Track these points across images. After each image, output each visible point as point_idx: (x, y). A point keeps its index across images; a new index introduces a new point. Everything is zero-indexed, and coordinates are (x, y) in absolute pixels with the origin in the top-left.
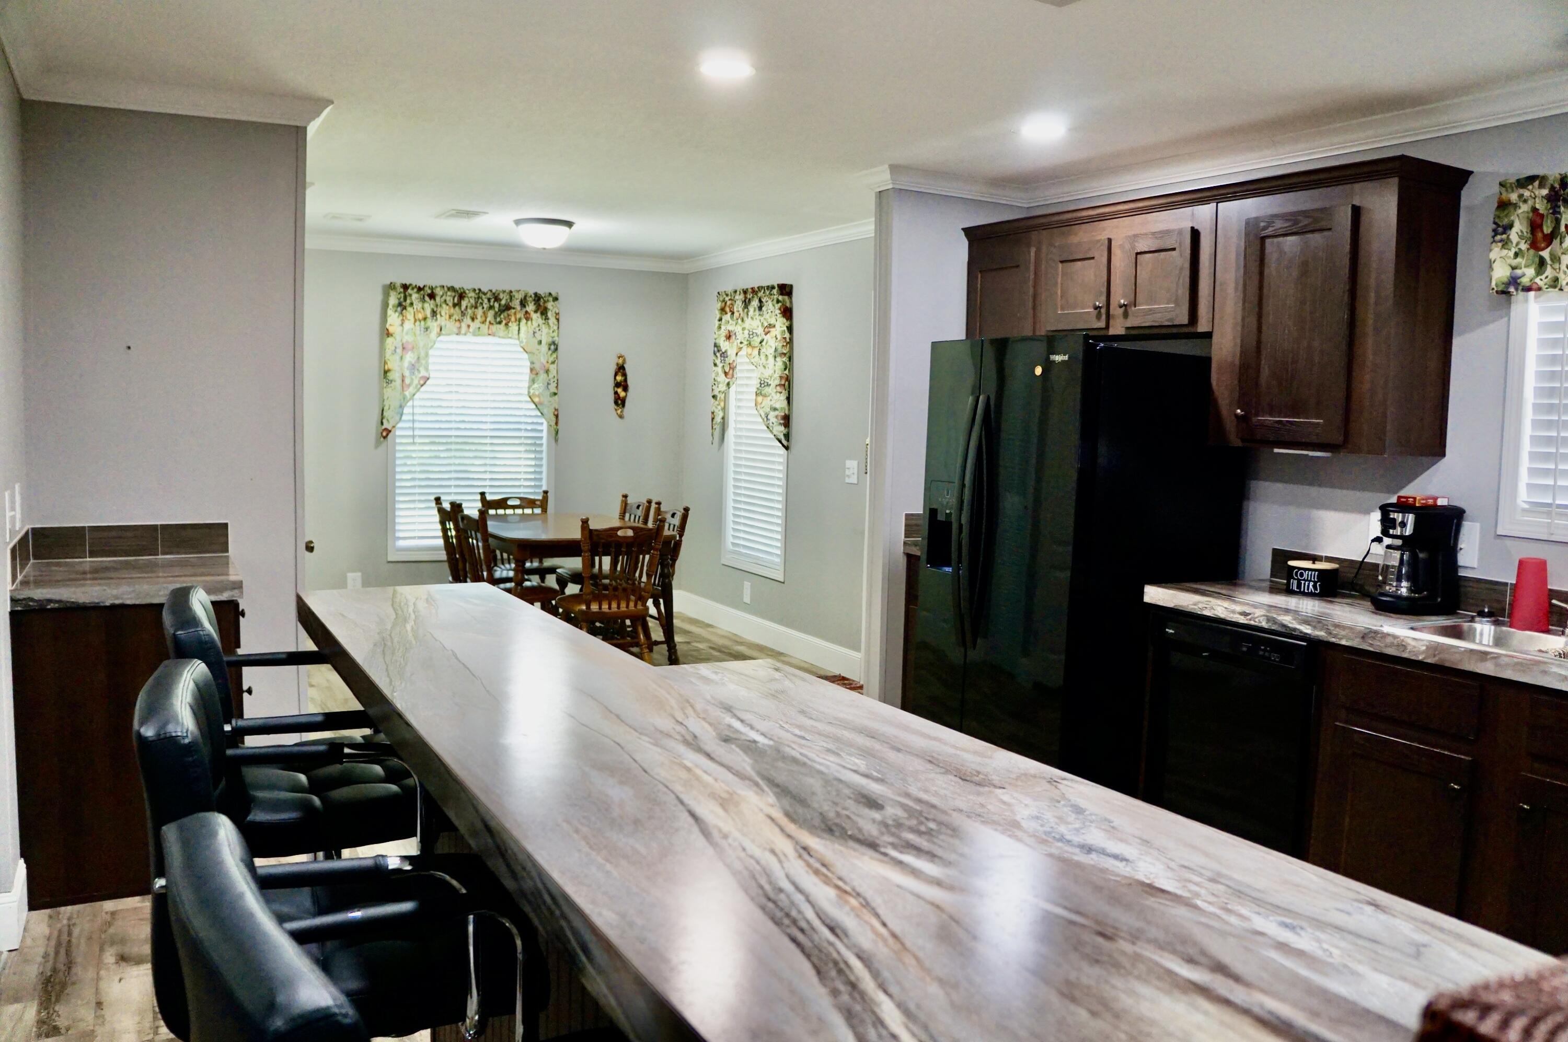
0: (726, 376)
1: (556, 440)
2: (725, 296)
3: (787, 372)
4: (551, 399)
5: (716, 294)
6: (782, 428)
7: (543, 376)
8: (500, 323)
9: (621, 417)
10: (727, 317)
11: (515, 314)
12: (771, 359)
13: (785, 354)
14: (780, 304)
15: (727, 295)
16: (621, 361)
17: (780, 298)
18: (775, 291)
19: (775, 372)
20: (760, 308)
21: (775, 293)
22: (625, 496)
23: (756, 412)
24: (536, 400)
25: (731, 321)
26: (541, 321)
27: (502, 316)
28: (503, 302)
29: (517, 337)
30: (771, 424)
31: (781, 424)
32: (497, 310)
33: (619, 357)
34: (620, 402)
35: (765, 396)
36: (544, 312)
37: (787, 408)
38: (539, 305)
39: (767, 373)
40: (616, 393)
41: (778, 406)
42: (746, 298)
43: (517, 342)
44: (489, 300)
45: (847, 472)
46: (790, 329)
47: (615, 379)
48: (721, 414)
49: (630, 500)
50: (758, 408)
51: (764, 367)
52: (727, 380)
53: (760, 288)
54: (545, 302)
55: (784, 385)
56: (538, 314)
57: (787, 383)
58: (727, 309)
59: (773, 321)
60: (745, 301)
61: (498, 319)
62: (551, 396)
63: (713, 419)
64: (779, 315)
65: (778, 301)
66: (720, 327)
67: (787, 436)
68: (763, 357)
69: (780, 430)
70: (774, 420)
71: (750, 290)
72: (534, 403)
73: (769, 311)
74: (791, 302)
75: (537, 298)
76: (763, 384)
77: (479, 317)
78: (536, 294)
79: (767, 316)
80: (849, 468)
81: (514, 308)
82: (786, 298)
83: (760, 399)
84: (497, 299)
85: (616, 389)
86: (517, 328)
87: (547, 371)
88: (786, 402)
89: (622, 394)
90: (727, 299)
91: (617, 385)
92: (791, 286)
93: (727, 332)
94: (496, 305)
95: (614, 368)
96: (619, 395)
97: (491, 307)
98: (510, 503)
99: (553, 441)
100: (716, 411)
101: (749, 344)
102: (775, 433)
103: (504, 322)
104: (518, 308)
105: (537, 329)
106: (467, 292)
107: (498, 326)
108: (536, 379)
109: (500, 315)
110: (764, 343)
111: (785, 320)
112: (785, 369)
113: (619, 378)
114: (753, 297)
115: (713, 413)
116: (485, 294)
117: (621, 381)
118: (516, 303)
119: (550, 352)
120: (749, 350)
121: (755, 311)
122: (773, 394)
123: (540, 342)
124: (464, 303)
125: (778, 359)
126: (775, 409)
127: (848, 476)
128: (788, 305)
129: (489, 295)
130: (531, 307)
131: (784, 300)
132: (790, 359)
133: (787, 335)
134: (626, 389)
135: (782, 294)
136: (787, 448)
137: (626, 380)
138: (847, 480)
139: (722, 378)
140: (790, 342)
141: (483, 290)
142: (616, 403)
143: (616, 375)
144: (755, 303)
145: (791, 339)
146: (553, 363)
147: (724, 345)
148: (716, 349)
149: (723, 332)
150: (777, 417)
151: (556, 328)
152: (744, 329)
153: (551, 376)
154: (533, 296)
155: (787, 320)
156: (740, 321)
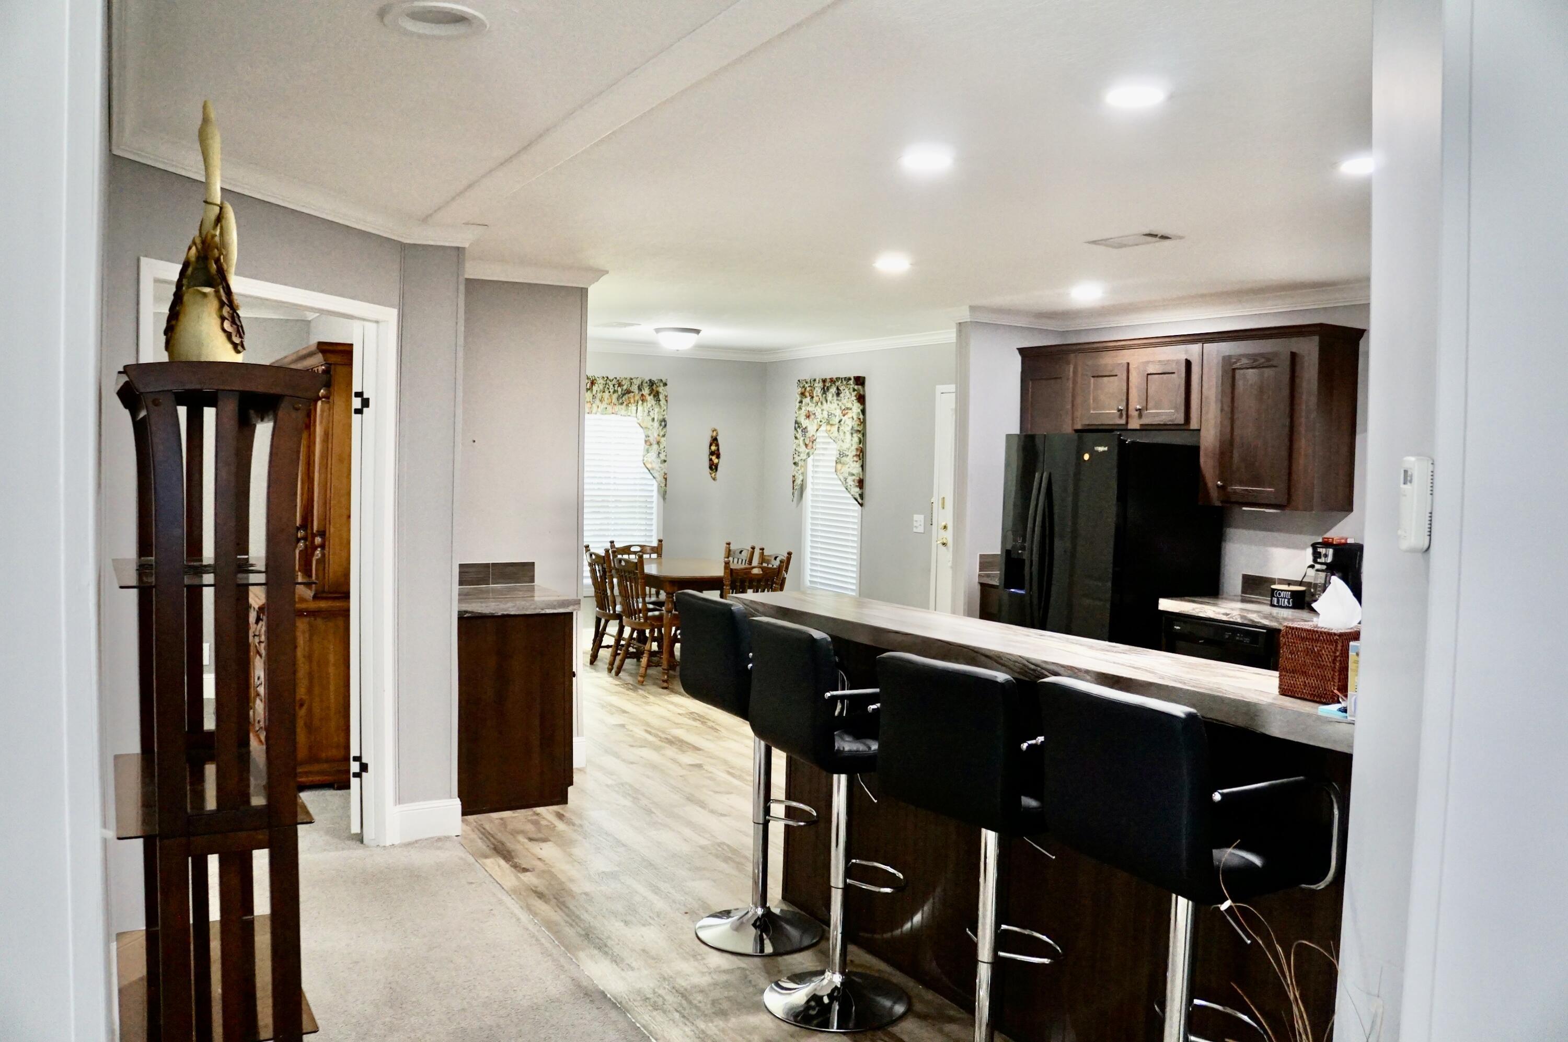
0: (806, 447)
1: (664, 499)
2: (804, 383)
3: (861, 445)
4: (662, 465)
5: (797, 381)
6: (858, 489)
7: (655, 447)
8: (622, 404)
9: (714, 479)
10: (808, 400)
11: (634, 397)
12: (848, 435)
13: (859, 431)
14: (856, 392)
15: (807, 383)
16: (715, 434)
17: (856, 387)
18: (851, 382)
19: (852, 445)
20: (838, 394)
21: (852, 383)
22: (729, 544)
23: (836, 477)
24: (649, 466)
25: (810, 404)
26: (653, 402)
27: (624, 399)
28: (625, 387)
29: (635, 415)
30: (849, 487)
31: (857, 486)
32: (620, 393)
33: (713, 431)
34: (714, 467)
35: (844, 464)
36: (656, 395)
37: (861, 473)
38: (653, 389)
39: (846, 445)
40: (711, 460)
41: (855, 472)
42: (824, 386)
43: (635, 419)
44: (614, 385)
45: (915, 524)
46: (863, 411)
47: (710, 448)
48: (801, 478)
49: (732, 547)
50: (838, 473)
51: (843, 441)
52: (807, 451)
53: (838, 379)
54: (657, 387)
55: (859, 456)
56: (652, 396)
57: (861, 454)
58: (807, 394)
59: (849, 405)
60: (824, 388)
61: (621, 401)
62: (661, 463)
63: (794, 482)
64: (855, 401)
65: (854, 390)
66: (800, 408)
67: (861, 496)
68: (841, 433)
69: (856, 491)
70: (852, 483)
71: (828, 380)
72: (648, 469)
73: (847, 397)
74: (864, 391)
75: (651, 383)
76: (842, 455)
77: (606, 399)
78: (650, 381)
79: (845, 401)
80: (916, 521)
81: (633, 392)
82: (860, 387)
83: (839, 466)
84: (620, 385)
85: (711, 457)
86: (635, 408)
87: (658, 443)
88: (860, 469)
89: (716, 461)
90: (807, 385)
91: (712, 453)
92: (864, 378)
93: (807, 412)
94: (620, 389)
95: (708, 440)
96: (713, 462)
97: (615, 391)
98: (633, 549)
99: (662, 500)
100: (797, 475)
101: (828, 423)
102: (853, 493)
103: (625, 403)
104: (636, 391)
105: (651, 409)
106: (598, 379)
107: (620, 407)
108: (650, 449)
109: (622, 397)
110: (842, 423)
111: (859, 405)
112: (860, 443)
113: (713, 448)
114: (831, 385)
115: (794, 476)
116: (611, 381)
117: (715, 451)
118: (635, 388)
119: (661, 427)
120: (829, 427)
121: (833, 396)
122: (851, 463)
123: (653, 419)
124: (595, 388)
125: (855, 435)
126: (853, 475)
127: (916, 527)
128: (862, 393)
129: (615, 381)
130: (646, 391)
131: (859, 389)
132: (864, 435)
133: (861, 417)
134: (718, 457)
135: (857, 384)
136: (861, 505)
137: (718, 450)
138: (915, 530)
139: (802, 448)
140: (863, 422)
141: (609, 378)
142: (711, 468)
143: (711, 445)
144: (833, 390)
145: (864, 419)
146: (664, 436)
147: (805, 423)
148: (797, 425)
149: (803, 412)
150: (854, 481)
151: (665, 408)
152: (822, 410)
153: (662, 447)
154: (648, 382)
155: (861, 404)
156: (819, 404)
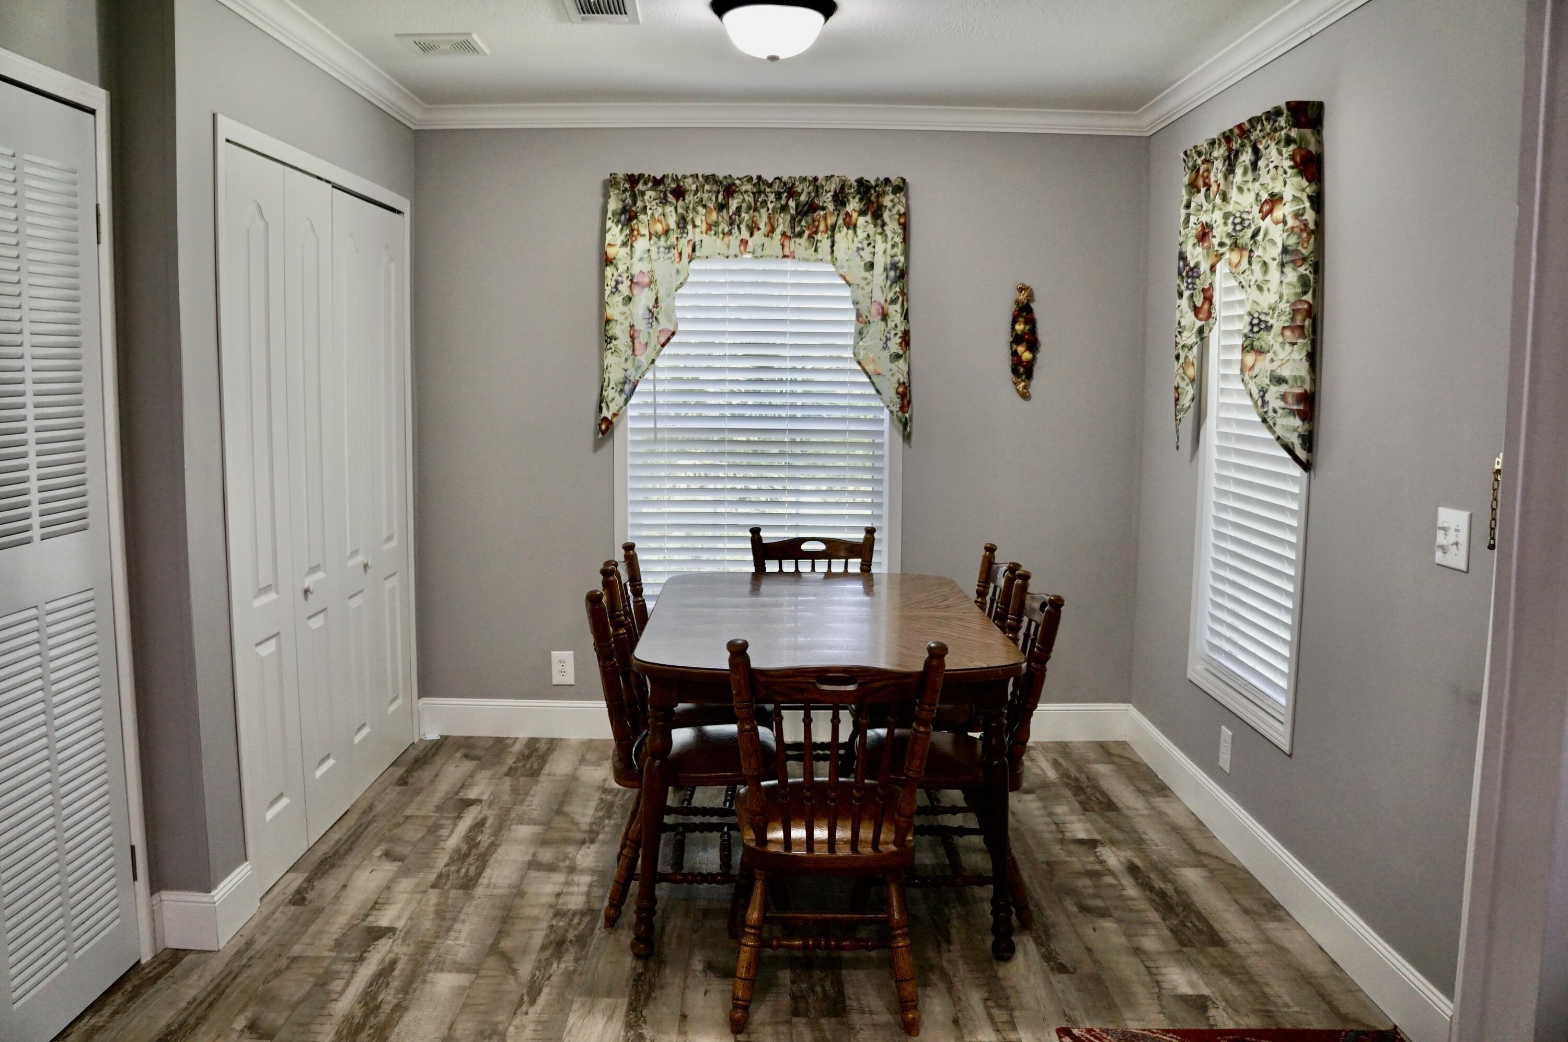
0: (1196, 315)
1: (907, 437)
2: (1196, 157)
3: (1308, 297)
4: (893, 366)
5: (1182, 156)
6: (1297, 422)
7: (877, 328)
8: (800, 235)
9: (1025, 396)
10: (1200, 198)
11: (825, 218)
12: (1274, 266)
13: (1304, 259)
14: (1292, 147)
15: (1199, 154)
16: (1022, 297)
17: (1294, 133)
18: (1282, 121)
19: (1281, 297)
20: (1254, 165)
21: (1283, 124)
22: (991, 549)
23: (1242, 387)
24: (869, 368)
25: (1205, 205)
26: (871, 229)
27: (803, 223)
28: (803, 198)
29: (829, 257)
30: (1271, 414)
31: (1292, 412)
32: (793, 212)
33: (1021, 290)
34: (1022, 370)
35: (1260, 352)
36: (876, 213)
37: (1308, 378)
38: (869, 202)
39: (1267, 299)
40: (1015, 354)
41: (1286, 373)
42: (1230, 150)
43: (832, 269)
44: (778, 196)
45: (1441, 538)
46: (1317, 202)
47: (1013, 328)
48: (1190, 391)
50: (1247, 377)
51: (1260, 288)
52: (1199, 324)
53: (1254, 121)
54: (879, 196)
55: (1302, 328)
56: (869, 218)
57: (1307, 323)
58: (1200, 182)
59: (1278, 188)
60: (1229, 156)
61: (797, 229)
62: (891, 362)
63: (1177, 400)
64: (1290, 171)
65: (1289, 141)
66: (1187, 221)
67: (1309, 440)
68: (1257, 267)
69: (1291, 427)
70: (1277, 404)
71: (1236, 131)
72: (867, 373)
73: (1271, 166)
74: (1320, 143)
75: (863, 187)
76: (1258, 325)
77: (762, 225)
78: (860, 182)
79: (1265, 178)
80: (1443, 528)
81: (823, 208)
82: (1308, 132)
83: (1250, 358)
84: (792, 192)
85: (1014, 347)
86: (829, 242)
87: (885, 317)
88: (1305, 365)
89: (1027, 356)
90: (1199, 161)
91: (1017, 339)
92: (1320, 106)
93: (1199, 227)
94: (792, 203)
95: (1007, 310)
96: (1020, 357)
97: (784, 208)
99: (899, 439)
100: (1183, 384)
101: (1235, 246)
102: (1280, 431)
103: (807, 233)
104: (831, 207)
105: (866, 242)
106: (738, 182)
107: (798, 240)
108: (865, 331)
109: (800, 221)
110: (1259, 238)
111: (1305, 183)
112: (1305, 293)
113: (1019, 327)
114: (1243, 145)
115: (1177, 388)
116: (770, 185)
117: (1024, 333)
118: (827, 199)
119: (889, 283)
120: (1234, 257)
121: (1245, 173)
122: (1277, 347)
123: (870, 266)
124: (734, 204)
125: (1288, 269)
126: (1280, 380)
127: (1444, 549)
128: (1312, 148)
129: (776, 187)
130: (853, 205)
131: (1302, 138)
132: (1318, 268)
133: (1310, 216)
134: (1033, 346)
135: (1297, 124)
136: (1307, 466)
137: (1033, 331)
138: (1439, 557)
139: (1189, 319)
140: (1318, 231)
141: (764, 177)
142: (1015, 371)
143: (1014, 322)
144: (1246, 157)
145: (1320, 224)
146: (893, 301)
147: (1196, 254)
148: (1181, 264)
149: (1193, 230)
150: (1283, 397)
151: (898, 240)
152: (1226, 216)
153: (891, 324)
154: (855, 184)
155: (1309, 181)
156: (1218, 200)
